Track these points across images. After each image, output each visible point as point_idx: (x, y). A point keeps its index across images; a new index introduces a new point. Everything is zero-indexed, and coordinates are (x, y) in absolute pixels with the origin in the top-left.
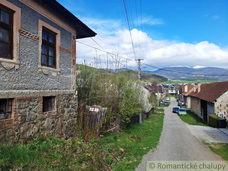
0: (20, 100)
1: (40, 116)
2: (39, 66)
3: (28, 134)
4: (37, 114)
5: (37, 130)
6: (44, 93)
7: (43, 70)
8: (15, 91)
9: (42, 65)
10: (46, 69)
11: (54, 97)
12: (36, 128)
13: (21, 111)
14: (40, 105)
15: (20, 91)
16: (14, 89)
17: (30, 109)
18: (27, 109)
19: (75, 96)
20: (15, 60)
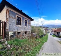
0: (22, 32)
1: (25, 35)
6: (25, 31)
9: (25, 26)
14: (25, 33)
19: (30, 31)
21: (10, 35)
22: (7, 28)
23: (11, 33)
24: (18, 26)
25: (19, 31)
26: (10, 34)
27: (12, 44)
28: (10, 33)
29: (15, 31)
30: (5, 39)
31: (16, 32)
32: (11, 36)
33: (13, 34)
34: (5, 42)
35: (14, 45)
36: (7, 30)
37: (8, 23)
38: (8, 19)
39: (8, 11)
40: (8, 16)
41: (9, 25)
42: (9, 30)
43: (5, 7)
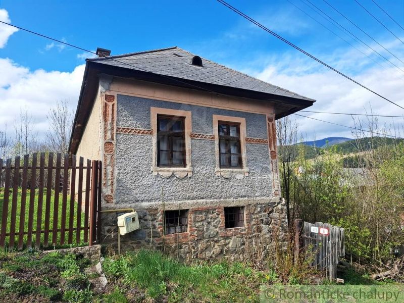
0: (195, 212)
1: (222, 232)
2: (217, 169)
3: (208, 254)
4: (217, 229)
6: (226, 202)
7: (222, 174)
8: (189, 201)
9: (221, 166)
10: (226, 172)
11: (243, 207)
12: (216, 249)
13: (197, 225)
14: (221, 218)
15: (195, 201)
16: (189, 199)
17: (209, 223)
18: (205, 223)
19: (280, 207)
20: (188, 168)
21: (123, 231)
22: (106, 191)
23: (127, 219)
24: (166, 171)
25: (174, 205)
26: (124, 225)
27: (121, 276)
28: (121, 220)
29: (145, 204)
30: (99, 246)
31: (153, 211)
32: (131, 235)
33: (136, 226)
34: (96, 263)
35: (126, 280)
36: (108, 198)
37: (113, 166)
38: (114, 142)
39: (110, 104)
40: (112, 129)
41: (116, 172)
42: (117, 203)
43: (100, 88)
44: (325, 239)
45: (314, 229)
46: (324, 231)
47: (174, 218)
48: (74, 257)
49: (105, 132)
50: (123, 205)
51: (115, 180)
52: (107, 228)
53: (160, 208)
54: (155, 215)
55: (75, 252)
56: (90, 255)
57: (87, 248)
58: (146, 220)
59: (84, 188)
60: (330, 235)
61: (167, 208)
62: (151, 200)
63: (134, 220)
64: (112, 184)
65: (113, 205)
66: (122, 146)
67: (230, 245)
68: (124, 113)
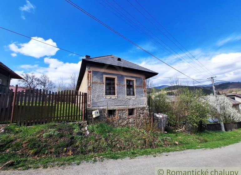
0: (118, 110)
1: (127, 117)
2: (126, 96)
3: (123, 124)
4: (126, 116)
5: (126, 123)
6: (128, 107)
9: (127, 95)
10: (129, 97)
11: (134, 109)
12: (126, 122)
13: (119, 114)
14: (127, 112)
15: (118, 107)
16: (116, 106)
17: (123, 114)
18: (122, 114)
19: (147, 108)
20: (116, 95)
21: (94, 116)
22: (88, 103)
23: (95, 112)
24: (108, 97)
25: (111, 108)
26: (95, 114)
27: (94, 131)
28: (93, 113)
29: (102, 108)
30: (86, 121)
31: (104, 110)
32: (97, 118)
33: (98, 115)
34: (85, 127)
35: (95, 132)
36: (89, 106)
37: (91, 95)
38: (91, 87)
39: (90, 74)
40: (90, 82)
41: (92, 97)
42: (92, 107)
43: (87, 69)
44: (161, 119)
45: (158, 116)
46: (161, 116)
47: (111, 112)
48: (78, 125)
49: (88, 83)
50: (94, 108)
51: (91, 99)
52: (89, 115)
53: (107, 109)
54: (105, 111)
55: (78, 123)
56: (83, 124)
57: (82, 122)
58: (102, 113)
59: (81, 102)
60: (163, 118)
61: (109, 109)
62: (103, 106)
63: (98, 113)
64: (90, 101)
65: (91, 108)
66: (94, 88)
67: (130, 121)
68: (94, 77)
